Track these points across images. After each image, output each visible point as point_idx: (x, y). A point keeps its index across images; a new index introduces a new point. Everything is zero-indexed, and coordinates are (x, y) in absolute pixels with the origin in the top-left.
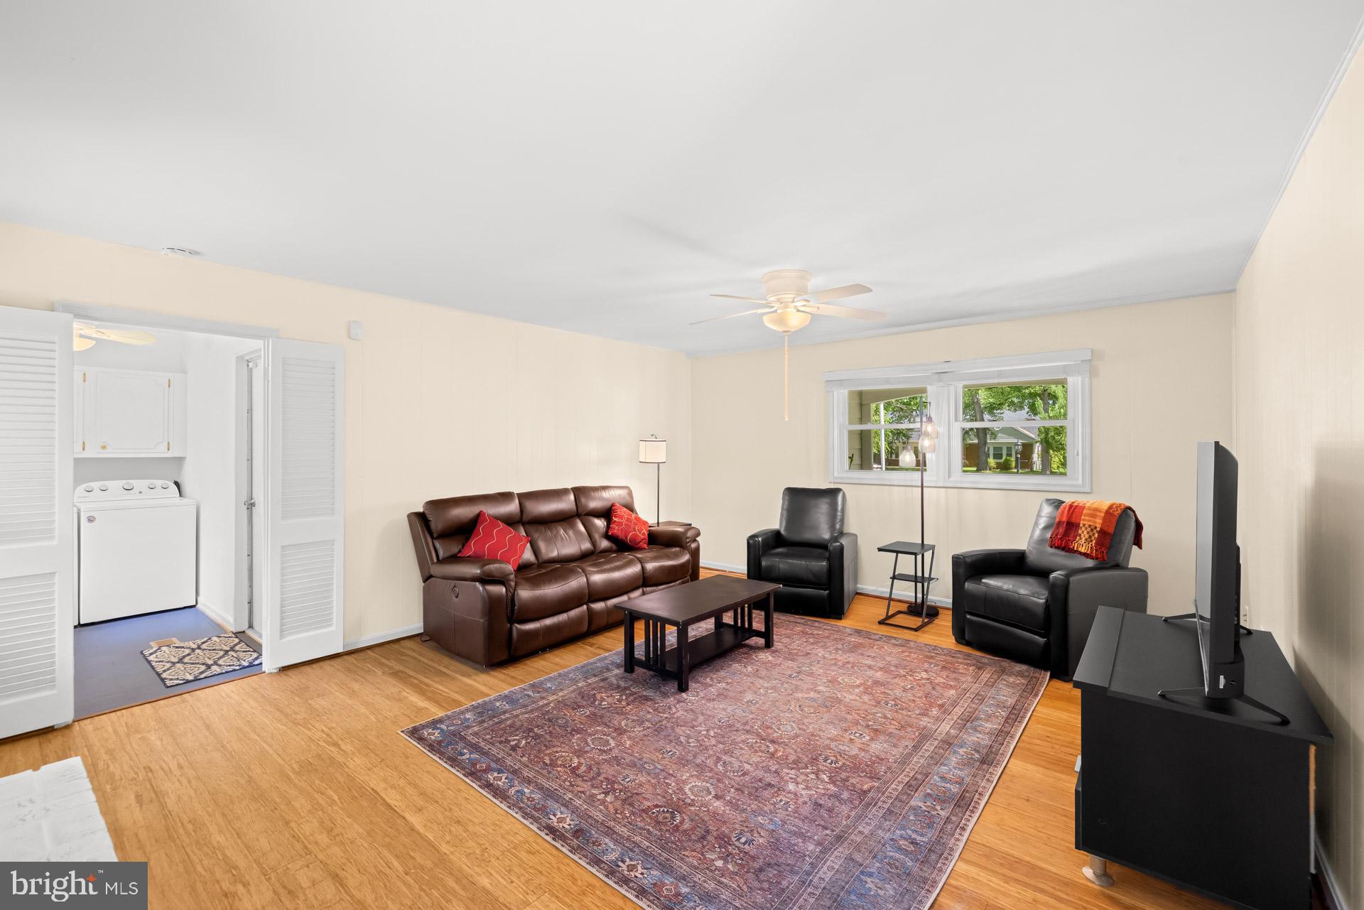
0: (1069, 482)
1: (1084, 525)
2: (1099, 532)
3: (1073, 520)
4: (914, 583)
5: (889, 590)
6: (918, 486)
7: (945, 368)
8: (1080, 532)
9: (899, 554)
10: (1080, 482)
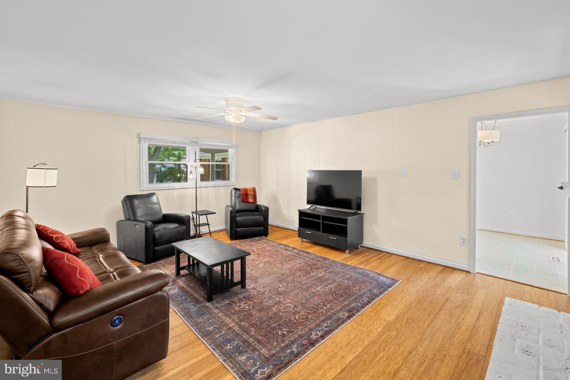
0: (231, 182)
1: (250, 194)
2: (253, 196)
3: (246, 193)
4: (208, 226)
5: (208, 230)
6: (198, 188)
7: (196, 140)
8: (249, 196)
9: (207, 215)
10: (233, 182)
